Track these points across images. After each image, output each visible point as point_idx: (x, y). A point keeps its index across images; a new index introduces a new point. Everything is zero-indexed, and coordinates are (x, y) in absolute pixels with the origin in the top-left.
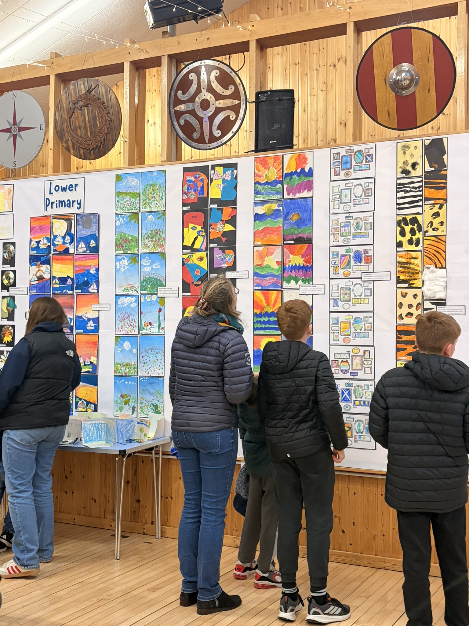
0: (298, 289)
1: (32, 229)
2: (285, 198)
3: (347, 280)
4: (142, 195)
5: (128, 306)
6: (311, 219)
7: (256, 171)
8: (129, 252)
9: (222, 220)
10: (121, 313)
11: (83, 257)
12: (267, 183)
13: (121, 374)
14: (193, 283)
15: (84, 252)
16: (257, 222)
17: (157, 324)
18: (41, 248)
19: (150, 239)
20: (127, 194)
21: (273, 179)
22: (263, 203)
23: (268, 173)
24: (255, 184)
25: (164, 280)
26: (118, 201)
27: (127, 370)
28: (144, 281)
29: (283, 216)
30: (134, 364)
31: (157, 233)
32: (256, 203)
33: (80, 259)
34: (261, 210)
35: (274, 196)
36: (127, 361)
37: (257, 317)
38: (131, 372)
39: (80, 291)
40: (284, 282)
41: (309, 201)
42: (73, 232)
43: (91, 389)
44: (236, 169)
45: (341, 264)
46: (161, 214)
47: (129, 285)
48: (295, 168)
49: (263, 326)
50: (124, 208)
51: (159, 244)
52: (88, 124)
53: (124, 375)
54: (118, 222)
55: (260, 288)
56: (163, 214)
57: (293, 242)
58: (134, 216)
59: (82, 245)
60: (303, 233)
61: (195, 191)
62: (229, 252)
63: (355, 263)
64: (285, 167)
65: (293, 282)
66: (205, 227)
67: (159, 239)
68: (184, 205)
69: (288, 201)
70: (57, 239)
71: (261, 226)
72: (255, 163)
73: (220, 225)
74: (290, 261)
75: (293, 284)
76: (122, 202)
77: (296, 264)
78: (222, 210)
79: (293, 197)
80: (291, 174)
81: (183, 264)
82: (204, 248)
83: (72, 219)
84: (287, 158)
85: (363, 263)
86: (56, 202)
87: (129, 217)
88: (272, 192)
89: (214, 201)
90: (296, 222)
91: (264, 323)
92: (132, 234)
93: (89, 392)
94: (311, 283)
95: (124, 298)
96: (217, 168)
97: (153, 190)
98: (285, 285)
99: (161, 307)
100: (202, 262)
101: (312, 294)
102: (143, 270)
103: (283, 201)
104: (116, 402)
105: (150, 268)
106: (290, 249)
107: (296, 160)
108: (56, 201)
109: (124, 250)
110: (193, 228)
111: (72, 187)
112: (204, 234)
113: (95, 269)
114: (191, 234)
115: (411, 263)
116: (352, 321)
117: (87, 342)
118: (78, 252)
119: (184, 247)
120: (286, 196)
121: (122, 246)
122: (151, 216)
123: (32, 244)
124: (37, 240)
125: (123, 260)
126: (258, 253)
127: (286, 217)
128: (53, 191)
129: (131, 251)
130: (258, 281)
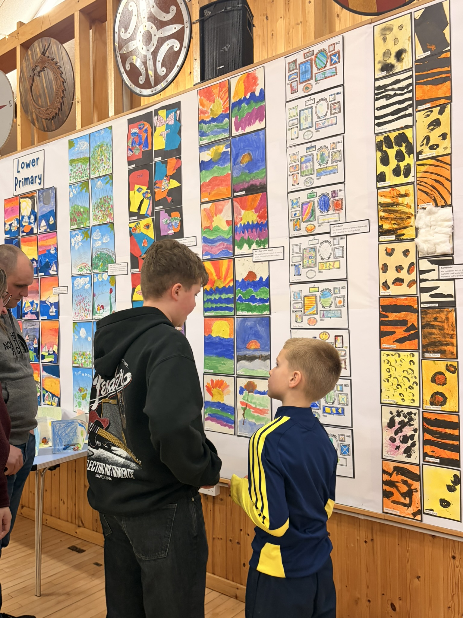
0: (252, 255)
1: (6, 211)
2: (233, 135)
3: (312, 238)
4: (91, 159)
5: (83, 288)
6: (264, 159)
7: (201, 107)
8: (82, 226)
9: (167, 176)
10: (77, 296)
11: (45, 237)
12: (213, 120)
13: (77, 365)
14: (140, 256)
15: (45, 230)
16: (204, 171)
17: (109, 307)
18: (13, 231)
19: (100, 209)
20: (78, 161)
21: (219, 113)
22: (208, 146)
23: (214, 107)
24: (200, 123)
25: (114, 256)
26: (71, 170)
27: (83, 361)
28: (96, 257)
29: (232, 159)
30: (89, 354)
31: (106, 201)
32: (202, 148)
33: (43, 239)
34: (207, 156)
35: (220, 135)
36: (83, 350)
37: (207, 295)
38: (87, 363)
39: (43, 274)
40: (236, 247)
41: (261, 134)
42: (36, 210)
43: (55, 381)
44: (180, 109)
45: (303, 215)
46: (109, 179)
47: (83, 263)
48: (243, 93)
49: (214, 306)
50: (77, 177)
51: (107, 213)
52: (46, 91)
53: (81, 366)
54: (71, 193)
55: (209, 257)
56: (110, 178)
57: (244, 193)
58: (85, 184)
59: (43, 223)
60: (255, 179)
61: (139, 145)
62: (175, 214)
63: (321, 212)
64: (232, 95)
65: (246, 246)
66: (151, 186)
67: (108, 208)
68: (130, 163)
69: (237, 139)
70: (24, 220)
71: (207, 177)
72: (199, 97)
73: (164, 182)
74: (241, 219)
75: (245, 249)
76: (75, 170)
77: (248, 222)
78: (166, 162)
79: (243, 132)
80: (240, 102)
81: (131, 235)
82: (150, 213)
83: (35, 197)
84: (234, 82)
85: (331, 212)
86: (22, 181)
87: (80, 186)
88: (219, 130)
89: (159, 153)
90: (246, 165)
91: (215, 301)
92: (84, 205)
93: (53, 384)
94: (267, 246)
95: (79, 278)
96: (160, 112)
97: (101, 151)
98: (237, 251)
99: (112, 287)
100: (149, 230)
101: (269, 261)
102: (94, 245)
103: (231, 140)
104: (75, 395)
105: (100, 242)
106: (241, 202)
107: (244, 82)
108: (23, 179)
109: (77, 224)
110: (139, 190)
111: (35, 162)
112: (150, 195)
113: (54, 249)
114: (137, 197)
115: (398, 204)
116: (318, 294)
117: (51, 330)
118: (40, 231)
119: (131, 214)
120: (234, 133)
121: (76, 221)
122: (100, 182)
123: (6, 227)
124: (10, 223)
125: (77, 236)
126: (206, 212)
127: (235, 160)
128: (20, 169)
129: (83, 224)
130: (207, 248)
